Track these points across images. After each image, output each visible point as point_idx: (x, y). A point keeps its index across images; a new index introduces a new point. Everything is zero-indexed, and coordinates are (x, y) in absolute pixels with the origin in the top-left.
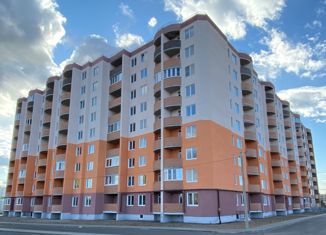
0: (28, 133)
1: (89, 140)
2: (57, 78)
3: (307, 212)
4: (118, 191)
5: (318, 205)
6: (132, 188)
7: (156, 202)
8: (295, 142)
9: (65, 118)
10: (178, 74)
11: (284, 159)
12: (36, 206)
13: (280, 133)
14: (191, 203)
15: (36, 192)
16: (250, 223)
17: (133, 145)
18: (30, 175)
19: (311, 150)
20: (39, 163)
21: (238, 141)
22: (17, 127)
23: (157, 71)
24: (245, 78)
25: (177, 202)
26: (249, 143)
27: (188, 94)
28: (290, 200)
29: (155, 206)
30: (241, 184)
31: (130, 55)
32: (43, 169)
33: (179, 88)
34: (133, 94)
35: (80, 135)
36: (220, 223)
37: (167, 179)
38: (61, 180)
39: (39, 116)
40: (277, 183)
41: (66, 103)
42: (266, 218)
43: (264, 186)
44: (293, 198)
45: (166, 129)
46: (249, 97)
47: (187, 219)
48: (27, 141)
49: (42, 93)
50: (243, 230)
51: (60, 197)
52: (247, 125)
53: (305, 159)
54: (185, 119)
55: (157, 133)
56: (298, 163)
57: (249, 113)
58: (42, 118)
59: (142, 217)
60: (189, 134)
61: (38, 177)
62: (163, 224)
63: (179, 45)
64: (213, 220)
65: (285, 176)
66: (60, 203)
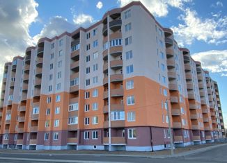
0: (12, 88)
1: (57, 92)
2: (33, 48)
3: (216, 142)
4: (78, 129)
5: (224, 137)
6: (88, 126)
7: (105, 136)
8: (206, 91)
9: (39, 76)
10: (120, 44)
11: (198, 104)
12: (18, 141)
13: (195, 84)
14: (131, 137)
15: (18, 130)
16: (174, 150)
17: (88, 95)
18: (14, 118)
19: (218, 96)
20: (21, 109)
21: (164, 90)
23: (105, 42)
24: (168, 45)
25: (121, 136)
26: (173, 92)
27: (127, 58)
28: (203, 133)
29: (104, 139)
30: (167, 122)
31: (85, 30)
32: (23, 113)
33: (121, 54)
34: (88, 59)
35: (50, 88)
36: (153, 151)
37: (113, 119)
38: (37, 121)
39: (20, 75)
40: (194, 121)
41: (40, 66)
42: (186, 147)
43: (184, 123)
44: (206, 131)
45: (112, 83)
46: (171, 59)
47: (128, 148)
48: (11, 93)
49: (22, 58)
50: (170, 156)
51: (35, 134)
52: (170, 79)
53: (213, 103)
54: (126, 75)
55: (106, 86)
56: (208, 106)
57: (172, 71)
58: (23, 76)
59: (95, 147)
60: (129, 86)
61: (20, 120)
62: (110, 152)
63: (121, 23)
64: (148, 149)
65: (199, 116)
66: (35, 138)
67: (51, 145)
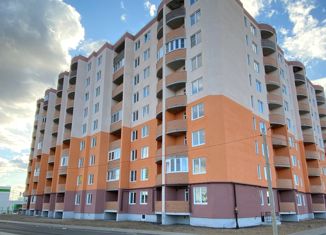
0: (43, 132)
1: (93, 133)
4: (118, 188)
6: (134, 184)
9: (70, 111)
10: (182, 46)
17: (136, 134)
22: (36, 127)
25: (183, 199)
29: (157, 204)
31: (134, 38)
34: (137, 79)
36: (237, 227)
37: (169, 171)
38: (65, 176)
42: (301, 221)
43: (297, 182)
46: (273, 74)
47: (194, 221)
48: (41, 140)
51: (63, 194)
55: (159, 118)
59: (144, 217)
63: (184, 13)
64: (229, 223)
66: (63, 201)
67: (83, 211)
